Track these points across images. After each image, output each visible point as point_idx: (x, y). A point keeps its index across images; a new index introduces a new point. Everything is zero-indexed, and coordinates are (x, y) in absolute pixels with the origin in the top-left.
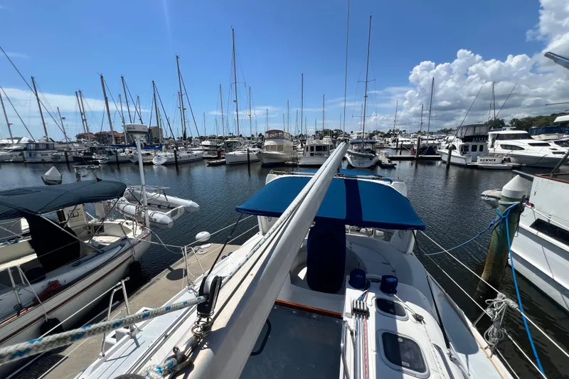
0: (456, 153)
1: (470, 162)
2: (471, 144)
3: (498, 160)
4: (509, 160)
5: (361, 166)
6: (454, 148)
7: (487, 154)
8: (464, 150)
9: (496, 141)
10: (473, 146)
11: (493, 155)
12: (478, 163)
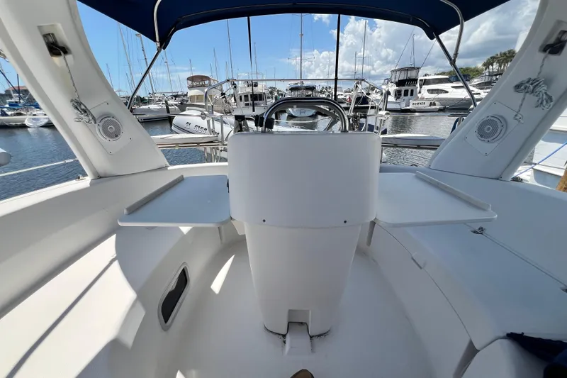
0: (391, 98)
1: (403, 107)
2: (403, 89)
3: (427, 103)
4: (434, 104)
5: (303, 115)
6: (388, 93)
7: (417, 98)
8: (398, 94)
9: (423, 87)
10: (405, 91)
11: (422, 99)
12: (411, 107)
